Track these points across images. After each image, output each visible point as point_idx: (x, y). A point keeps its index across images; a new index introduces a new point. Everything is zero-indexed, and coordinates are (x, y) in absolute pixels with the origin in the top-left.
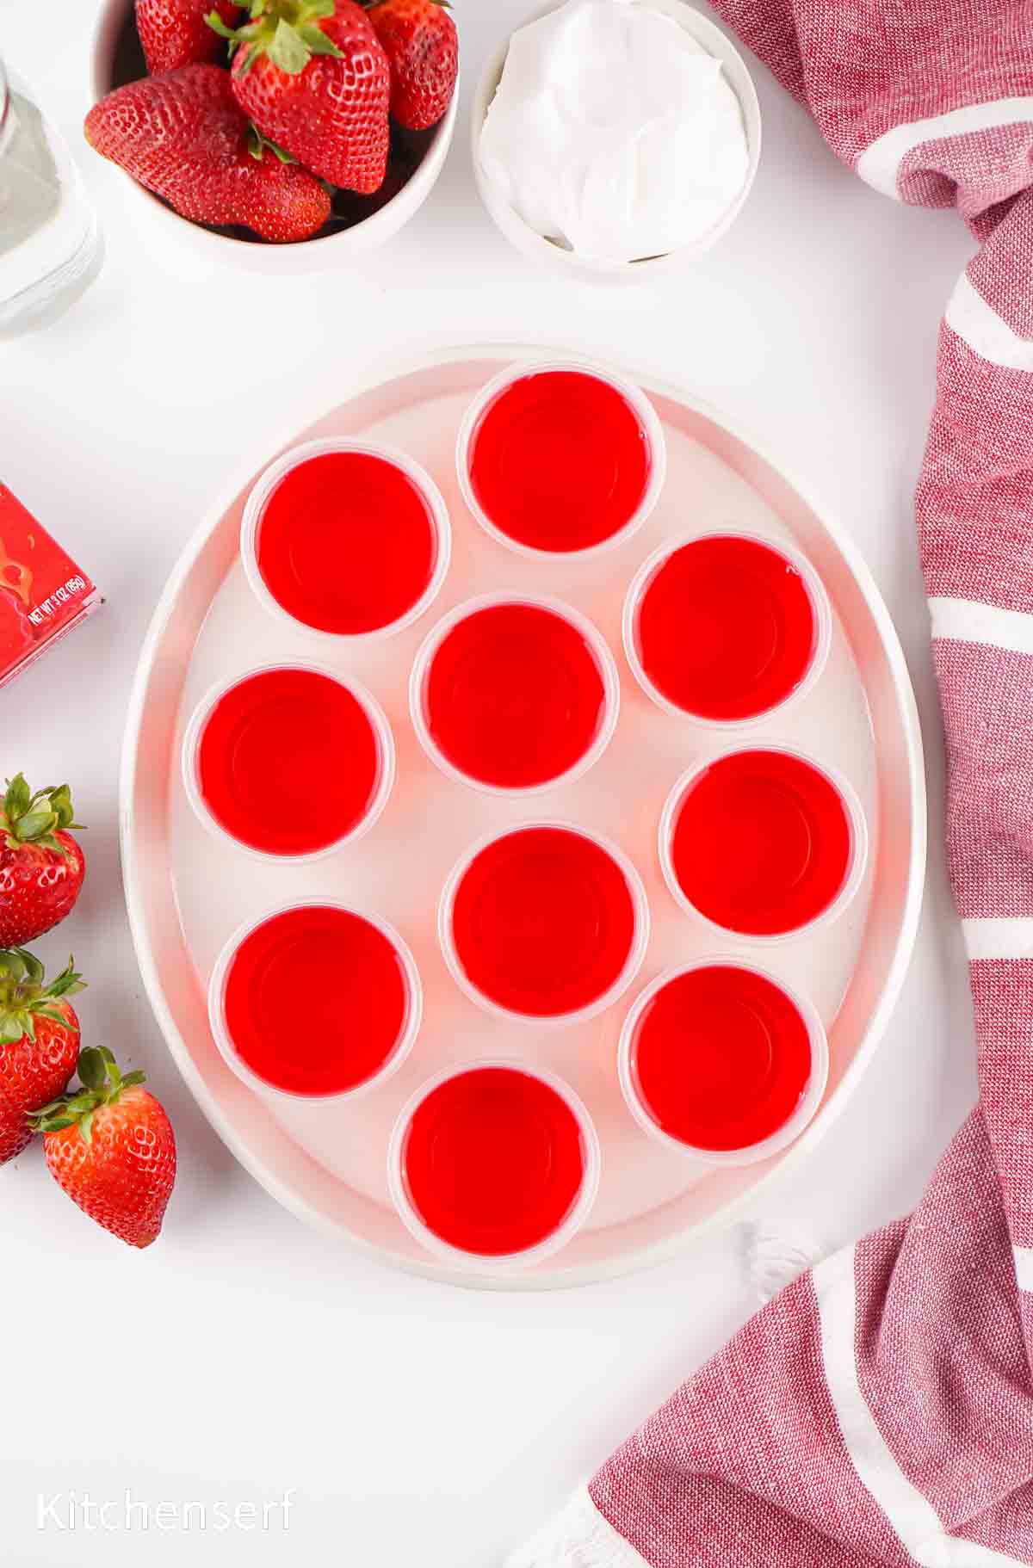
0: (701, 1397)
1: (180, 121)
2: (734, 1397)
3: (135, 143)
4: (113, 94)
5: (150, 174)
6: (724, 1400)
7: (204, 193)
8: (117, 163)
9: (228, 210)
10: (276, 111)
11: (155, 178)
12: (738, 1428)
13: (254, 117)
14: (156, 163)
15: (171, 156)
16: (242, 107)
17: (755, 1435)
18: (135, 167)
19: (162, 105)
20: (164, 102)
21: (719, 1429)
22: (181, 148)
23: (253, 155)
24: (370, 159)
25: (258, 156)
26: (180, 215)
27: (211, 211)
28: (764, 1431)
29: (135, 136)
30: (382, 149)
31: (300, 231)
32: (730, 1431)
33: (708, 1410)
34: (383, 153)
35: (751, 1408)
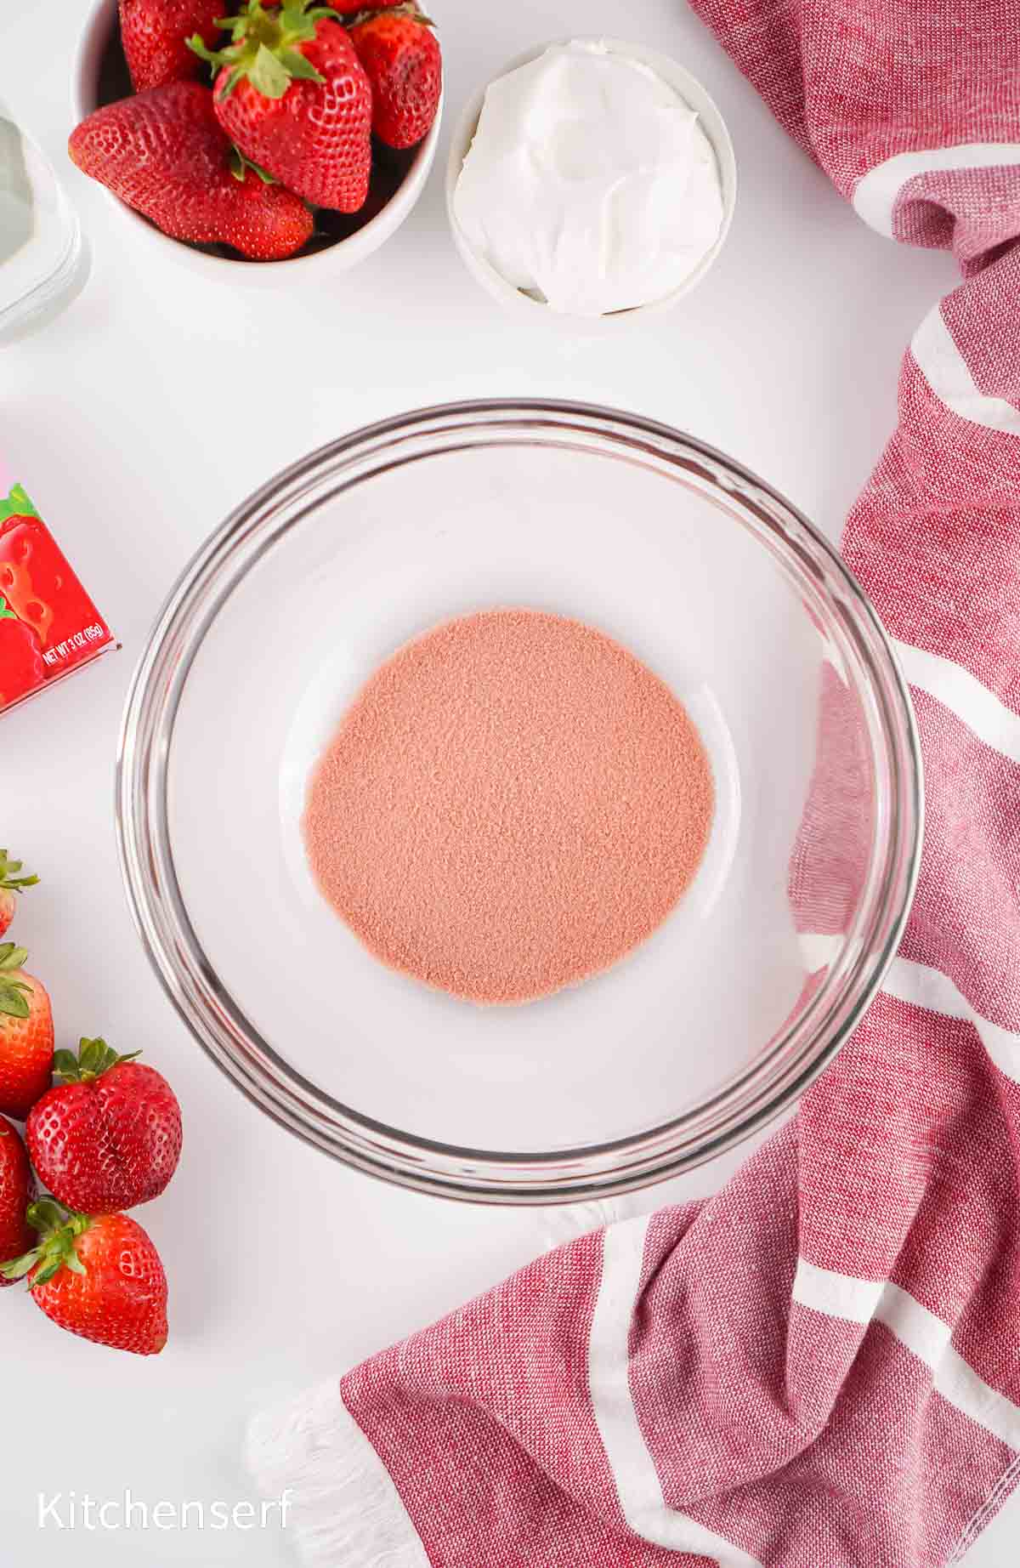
0: (468, 1324)
1: (163, 143)
2: (499, 1331)
3: (118, 164)
4: (96, 115)
5: (133, 193)
6: (488, 1331)
7: (186, 213)
8: (101, 182)
9: (211, 230)
10: (257, 135)
11: (138, 198)
12: (495, 1361)
13: (235, 139)
14: (139, 183)
15: (153, 177)
16: (224, 129)
17: (510, 1371)
18: (118, 186)
19: (145, 127)
20: (147, 123)
21: (476, 1358)
22: (164, 170)
23: (235, 175)
24: (351, 180)
25: (241, 178)
26: (163, 232)
27: (193, 230)
28: (519, 1371)
29: (119, 157)
30: (364, 170)
31: (282, 249)
32: (486, 1362)
33: (471, 1338)
34: (365, 174)
35: (512, 1345)
